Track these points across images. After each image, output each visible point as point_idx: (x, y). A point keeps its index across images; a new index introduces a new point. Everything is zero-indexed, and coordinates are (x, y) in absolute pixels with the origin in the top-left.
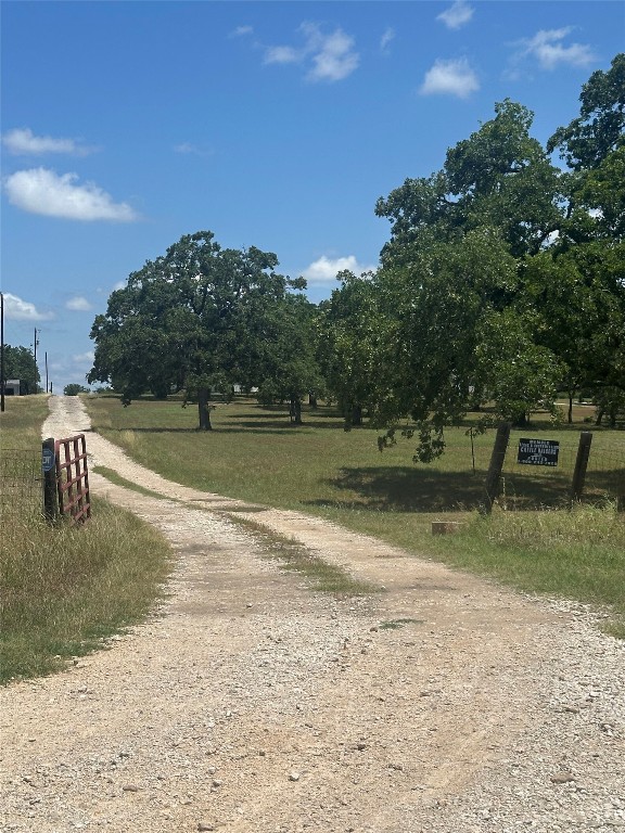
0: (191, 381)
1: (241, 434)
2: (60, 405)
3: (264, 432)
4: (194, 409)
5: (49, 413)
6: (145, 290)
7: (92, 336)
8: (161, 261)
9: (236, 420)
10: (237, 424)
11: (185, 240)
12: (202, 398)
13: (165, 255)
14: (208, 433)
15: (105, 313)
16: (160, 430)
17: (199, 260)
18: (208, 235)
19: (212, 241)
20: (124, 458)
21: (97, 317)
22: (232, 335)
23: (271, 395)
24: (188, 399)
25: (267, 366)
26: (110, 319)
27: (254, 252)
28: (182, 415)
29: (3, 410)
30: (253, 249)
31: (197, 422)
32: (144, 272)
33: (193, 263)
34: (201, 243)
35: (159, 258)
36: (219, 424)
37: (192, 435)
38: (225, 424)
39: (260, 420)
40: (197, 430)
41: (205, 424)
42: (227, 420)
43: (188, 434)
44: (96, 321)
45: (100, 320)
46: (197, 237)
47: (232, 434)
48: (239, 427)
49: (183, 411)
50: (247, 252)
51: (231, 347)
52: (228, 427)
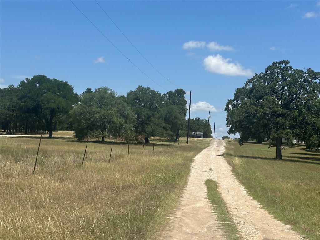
0: (273, 134)
1: (298, 163)
2: (215, 143)
3: (309, 163)
4: (274, 149)
5: (209, 146)
6: (253, 88)
7: (226, 109)
8: (261, 75)
9: (294, 155)
10: (295, 157)
11: (274, 64)
12: (278, 143)
13: (264, 72)
14: (281, 162)
15: (233, 99)
16: (256, 158)
17: (281, 75)
18: (286, 62)
19: (289, 65)
20: (230, 173)
21: (229, 100)
22: (296, 113)
23: (315, 144)
24: (272, 144)
25: (313, 129)
26: (235, 101)
27: (310, 71)
28: (268, 151)
29: (188, 143)
30: (309, 70)
31: (274, 155)
32: (253, 79)
33: (278, 76)
34: (283, 66)
35: (261, 73)
36: (286, 156)
37: (271, 162)
38: (289, 157)
39: (306, 156)
40: (275, 159)
41: (279, 156)
42: (290, 155)
43: (270, 161)
44: (228, 102)
45: (230, 102)
46: (281, 63)
47: (294, 163)
48: (296, 159)
49: (269, 150)
50: (307, 71)
51: (294, 119)
52: (290, 159)
